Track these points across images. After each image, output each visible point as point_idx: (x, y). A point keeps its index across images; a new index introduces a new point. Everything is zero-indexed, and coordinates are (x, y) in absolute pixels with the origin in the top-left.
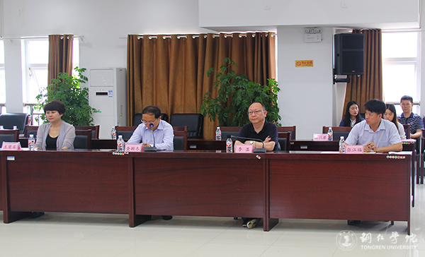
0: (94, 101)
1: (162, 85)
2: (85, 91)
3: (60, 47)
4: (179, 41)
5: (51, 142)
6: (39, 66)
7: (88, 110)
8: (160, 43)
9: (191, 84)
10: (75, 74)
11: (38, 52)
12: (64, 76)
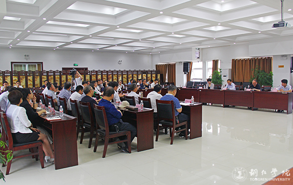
0: (223, 78)
1: (241, 73)
2: (221, 75)
3: (215, 63)
4: (246, 60)
5: (209, 88)
6: (210, 68)
7: (221, 81)
8: (240, 61)
9: (249, 73)
10: (219, 71)
11: (210, 64)
12: (216, 71)
